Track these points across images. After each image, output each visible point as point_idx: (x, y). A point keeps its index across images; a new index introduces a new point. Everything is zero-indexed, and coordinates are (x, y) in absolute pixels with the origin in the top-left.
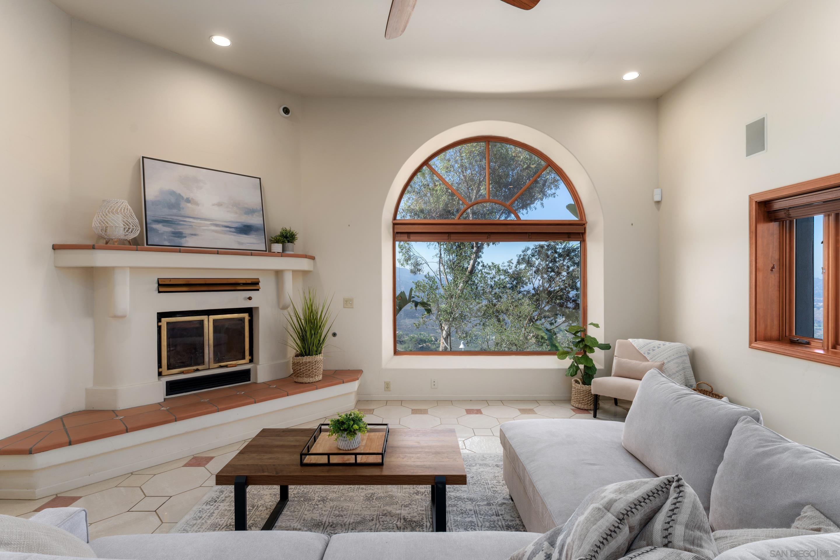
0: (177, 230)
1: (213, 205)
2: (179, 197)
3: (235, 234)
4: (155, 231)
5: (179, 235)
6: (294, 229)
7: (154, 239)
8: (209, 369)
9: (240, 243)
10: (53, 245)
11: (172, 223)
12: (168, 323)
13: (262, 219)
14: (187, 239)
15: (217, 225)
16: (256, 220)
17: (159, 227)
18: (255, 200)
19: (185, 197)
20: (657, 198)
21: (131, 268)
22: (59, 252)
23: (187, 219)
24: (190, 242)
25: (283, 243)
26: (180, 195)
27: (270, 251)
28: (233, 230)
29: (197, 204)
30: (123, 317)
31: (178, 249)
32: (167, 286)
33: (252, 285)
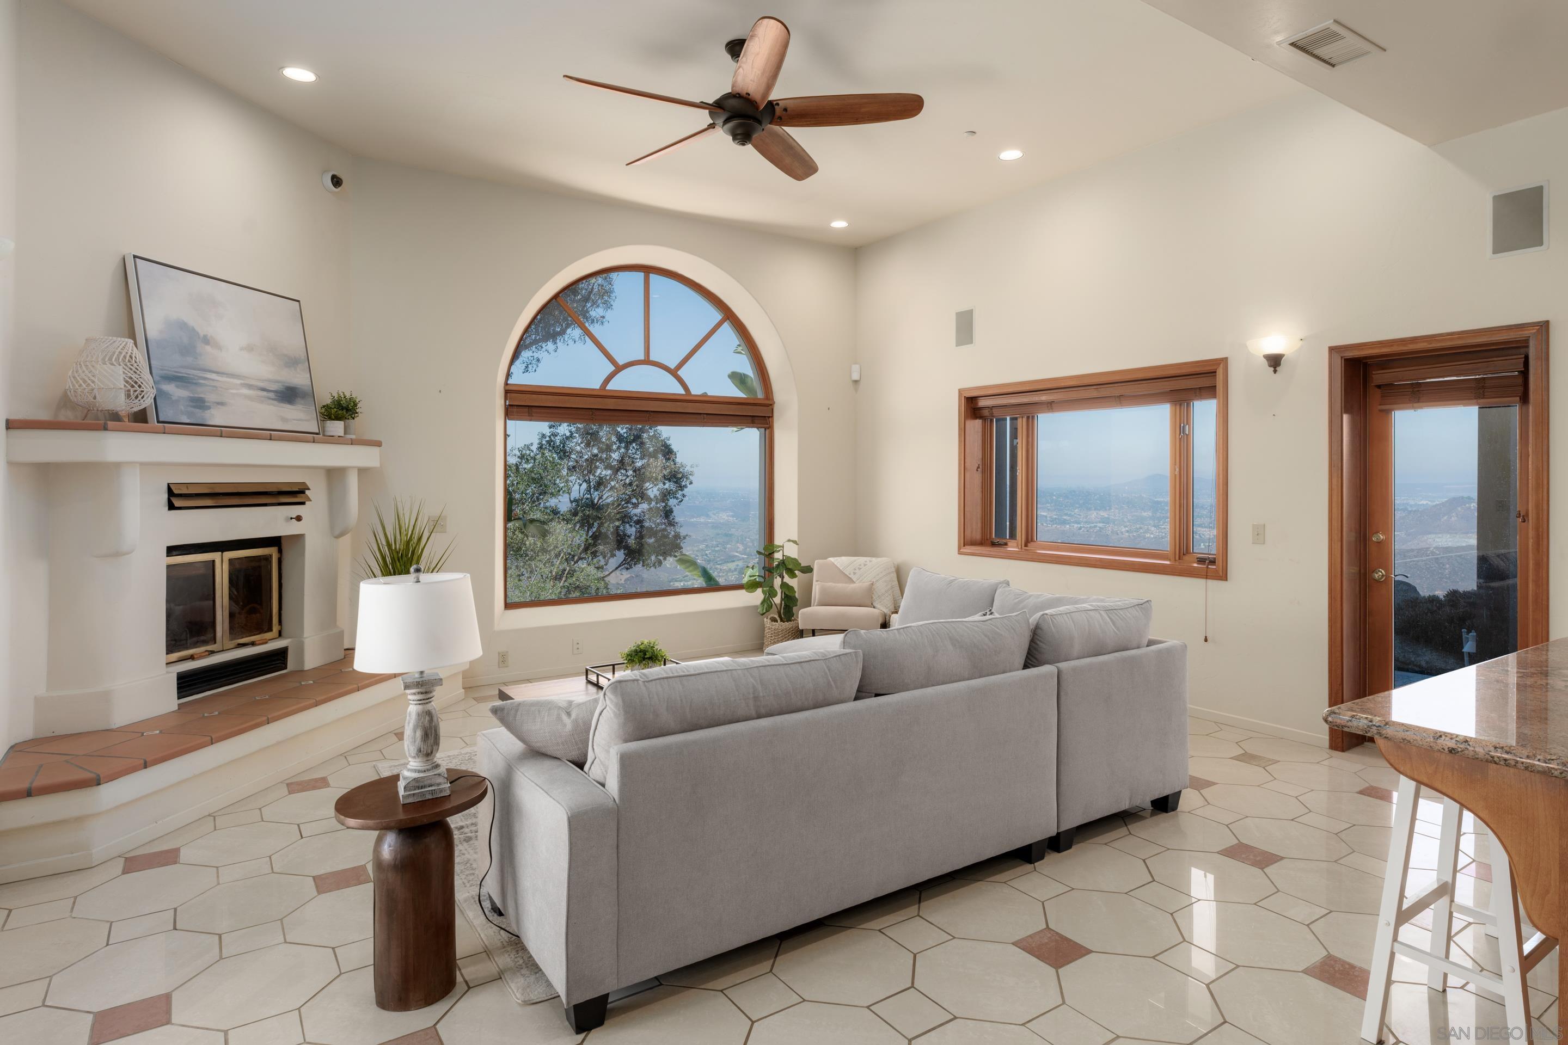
0: (196, 395)
1: (241, 349)
2: (193, 333)
3: (275, 402)
4: (169, 396)
5: (200, 403)
6: (356, 394)
7: (167, 412)
8: (223, 651)
9: (284, 420)
10: (8, 421)
11: (189, 383)
13: (309, 375)
14: (213, 411)
15: (250, 387)
16: (299, 379)
17: (171, 389)
18: (297, 342)
19: (201, 334)
20: (856, 377)
21: (142, 464)
22: (16, 433)
23: (209, 375)
24: (217, 417)
25: (341, 418)
26: (193, 330)
27: (324, 433)
28: (272, 395)
29: (218, 347)
31: (200, 428)
32: (182, 498)
33: (296, 495)
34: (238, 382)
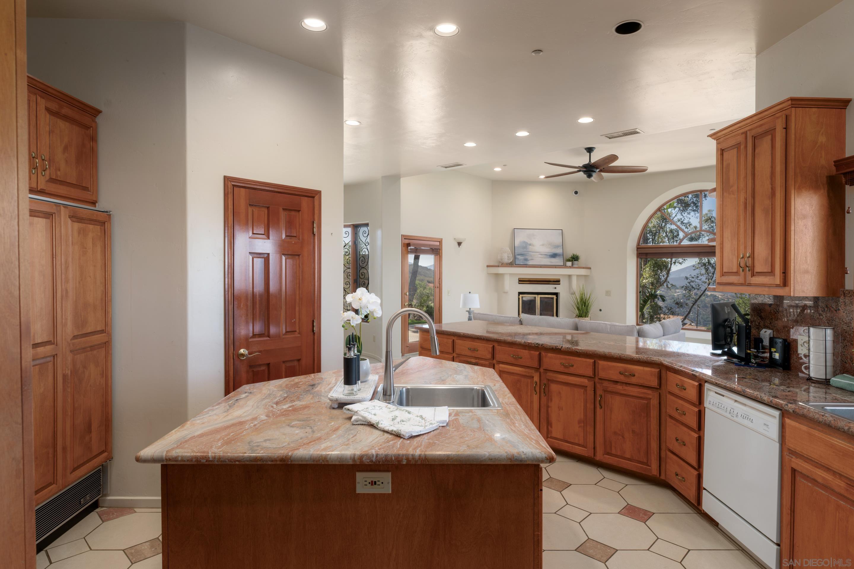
1: (541, 245)
4: (518, 259)
5: (526, 260)
6: (578, 254)
7: (517, 262)
9: (551, 262)
10: (487, 266)
12: (522, 297)
13: (562, 250)
14: (530, 261)
15: (541, 255)
16: (559, 251)
17: (519, 257)
18: (559, 241)
19: (529, 244)
21: (510, 274)
22: (488, 268)
24: (530, 263)
25: (572, 261)
26: (527, 243)
27: (565, 266)
28: (548, 256)
29: (533, 246)
30: (507, 293)
31: (526, 266)
32: (522, 281)
33: (557, 282)
34: (538, 254)
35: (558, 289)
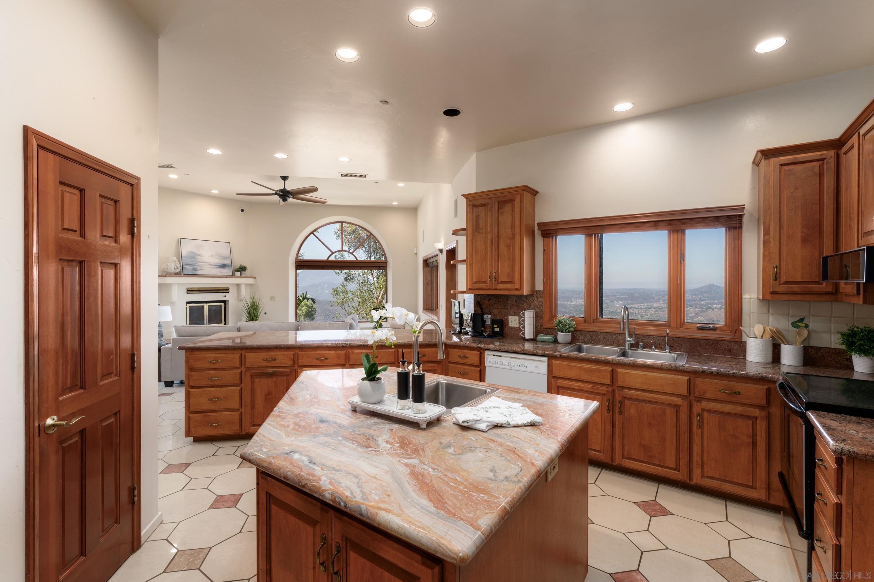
0: (195, 268)
1: (209, 256)
2: (195, 254)
4: (186, 269)
5: (195, 270)
6: (246, 265)
7: (185, 272)
9: (221, 272)
11: (193, 265)
12: (189, 306)
13: (231, 261)
14: (199, 271)
15: (211, 265)
16: (228, 262)
17: (187, 267)
18: (227, 253)
19: (197, 254)
20: (415, 252)
21: (177, 284)
23: (198, 263)
24: (200, 273)
25: (240, 271)
26: (195, 253)
27: (234, 275)
28: (218, 267)
29: (202, 256)
30: (174, 303)
31: (194, 276)
32: (190, 291)
33: (226, 290)
34: (207, 264)
35: (228, 297)
